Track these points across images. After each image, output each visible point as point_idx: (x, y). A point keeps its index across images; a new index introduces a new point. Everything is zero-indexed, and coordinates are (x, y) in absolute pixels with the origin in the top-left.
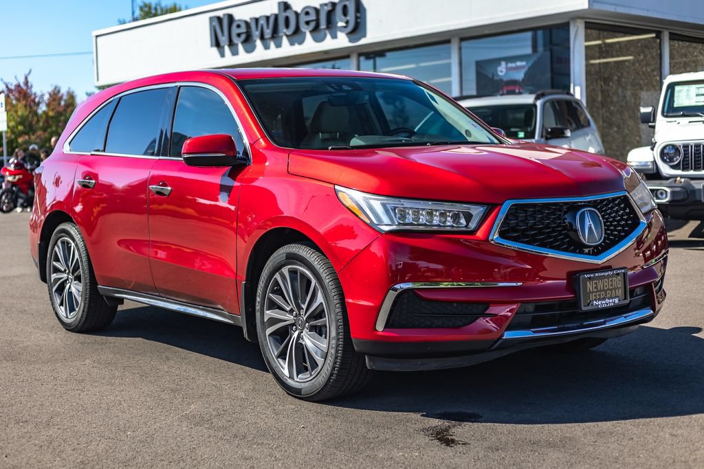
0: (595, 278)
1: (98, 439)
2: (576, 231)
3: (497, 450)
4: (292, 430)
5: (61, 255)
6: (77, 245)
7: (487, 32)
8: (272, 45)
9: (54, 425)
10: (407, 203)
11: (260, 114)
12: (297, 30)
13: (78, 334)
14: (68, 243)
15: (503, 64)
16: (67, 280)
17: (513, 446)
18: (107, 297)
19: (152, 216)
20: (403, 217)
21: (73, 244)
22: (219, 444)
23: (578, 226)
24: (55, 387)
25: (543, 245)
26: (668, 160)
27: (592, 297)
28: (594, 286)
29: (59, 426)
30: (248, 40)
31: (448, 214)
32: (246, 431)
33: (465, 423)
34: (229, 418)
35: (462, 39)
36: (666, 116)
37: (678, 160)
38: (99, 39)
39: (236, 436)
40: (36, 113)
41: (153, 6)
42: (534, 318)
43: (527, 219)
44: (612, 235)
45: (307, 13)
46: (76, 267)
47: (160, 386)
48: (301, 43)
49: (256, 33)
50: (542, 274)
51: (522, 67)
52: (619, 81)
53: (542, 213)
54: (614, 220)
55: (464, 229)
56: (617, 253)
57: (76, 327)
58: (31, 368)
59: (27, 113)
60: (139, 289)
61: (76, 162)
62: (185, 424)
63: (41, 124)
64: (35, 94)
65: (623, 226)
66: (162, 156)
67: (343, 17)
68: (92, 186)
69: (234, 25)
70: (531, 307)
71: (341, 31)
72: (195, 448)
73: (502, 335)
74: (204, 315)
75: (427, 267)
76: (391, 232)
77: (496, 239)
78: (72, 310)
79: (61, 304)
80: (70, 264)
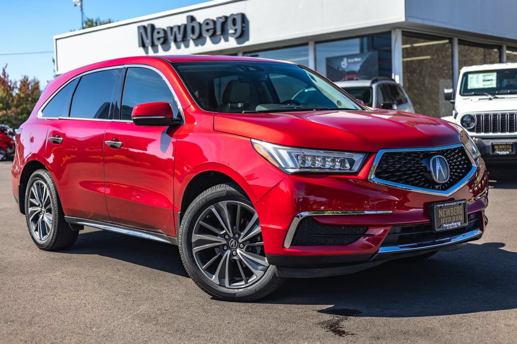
0: (445, 207)
1: (71, 334)
2: (430, 172)
3: (379, 339)
4: (220, 325)
5: (36, 194)
6: (48, 186)
7: (333, 37)
8: (182, 46)
9: (35, 323)
10: (307, 152)
11: (190, 87)
12: (200, 36)
13: (49, 252)
14: (41, 185)
15: (345, 60)
16: (41, 212)
17: (390, 336)
18: (71, 224)
19: (108, 163)
20: (304, 162)
21: (45, 186)
22: (165, 337)
23: (432, 169)
24: (35, 293)
25: (407, 183)
26: (466, 126)
27: (442, 221)
28: (444, 213)
29: (39, 325)
30: (165, 43)
31: (336, 160)
32: (184, 326)
33: (351, 317)
34: (170, 317)
35: (316, 43)
36: (463, 95)
37: (473, 125)
38: (58, 41)
39: (177, 331)
40: (11, 95)
41: (94, 21)
42: (401, 237)
43: (394, 164)
44: (454, 175)
45: (207, 24)
46: (48, 203)
47: (114, 291)
48: (203, 44)
49: (171, 38)
50: (406, 204)
51: (358, 62)
52: (420, 73)
53: (406, 159)
54: (455, 165)
55: (348, 171)
56: (458, 188)
57: (48, 247)
58: (14, 278)
59: (5, 95)
60: (96, 218)
61: (47, 124)
62: (137, 321)
63: (15, 102)
64: (11, 81)
65: (461, 169)
66: (114, 119)
67: (233, 27)
68: (60, 142)
69: (155, 32)
70: (398, 229)
71: (232, 36)
72: (146, 341)
73: (378, 250)
74: (147, 237)
75: (315, 201)
76: (295, 174)
77: (373, 178)
78: (44, 234)
79: (36, 230)
80: (43, 200)
